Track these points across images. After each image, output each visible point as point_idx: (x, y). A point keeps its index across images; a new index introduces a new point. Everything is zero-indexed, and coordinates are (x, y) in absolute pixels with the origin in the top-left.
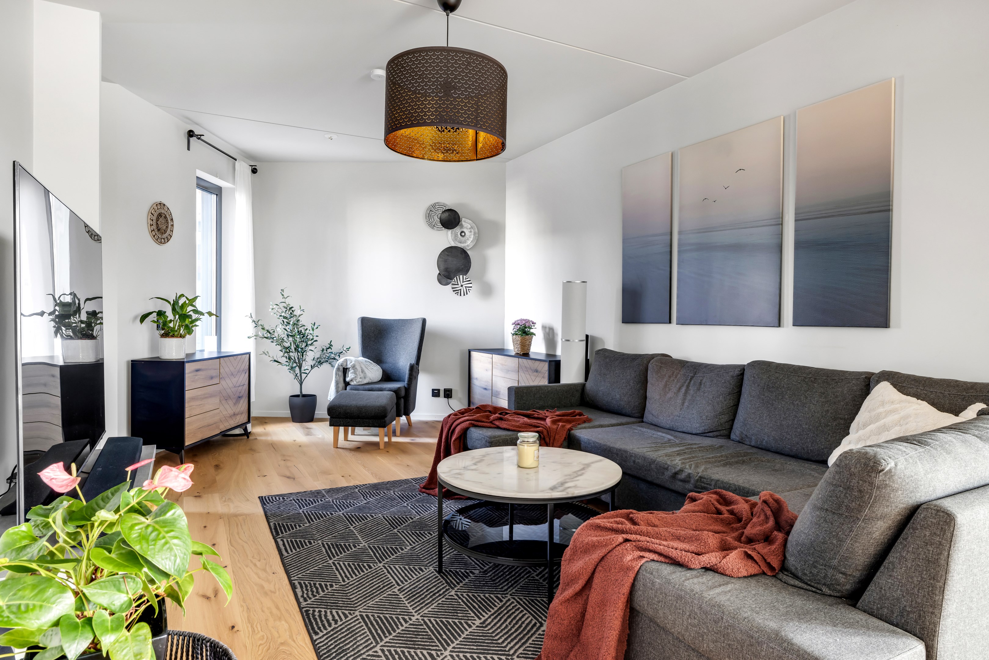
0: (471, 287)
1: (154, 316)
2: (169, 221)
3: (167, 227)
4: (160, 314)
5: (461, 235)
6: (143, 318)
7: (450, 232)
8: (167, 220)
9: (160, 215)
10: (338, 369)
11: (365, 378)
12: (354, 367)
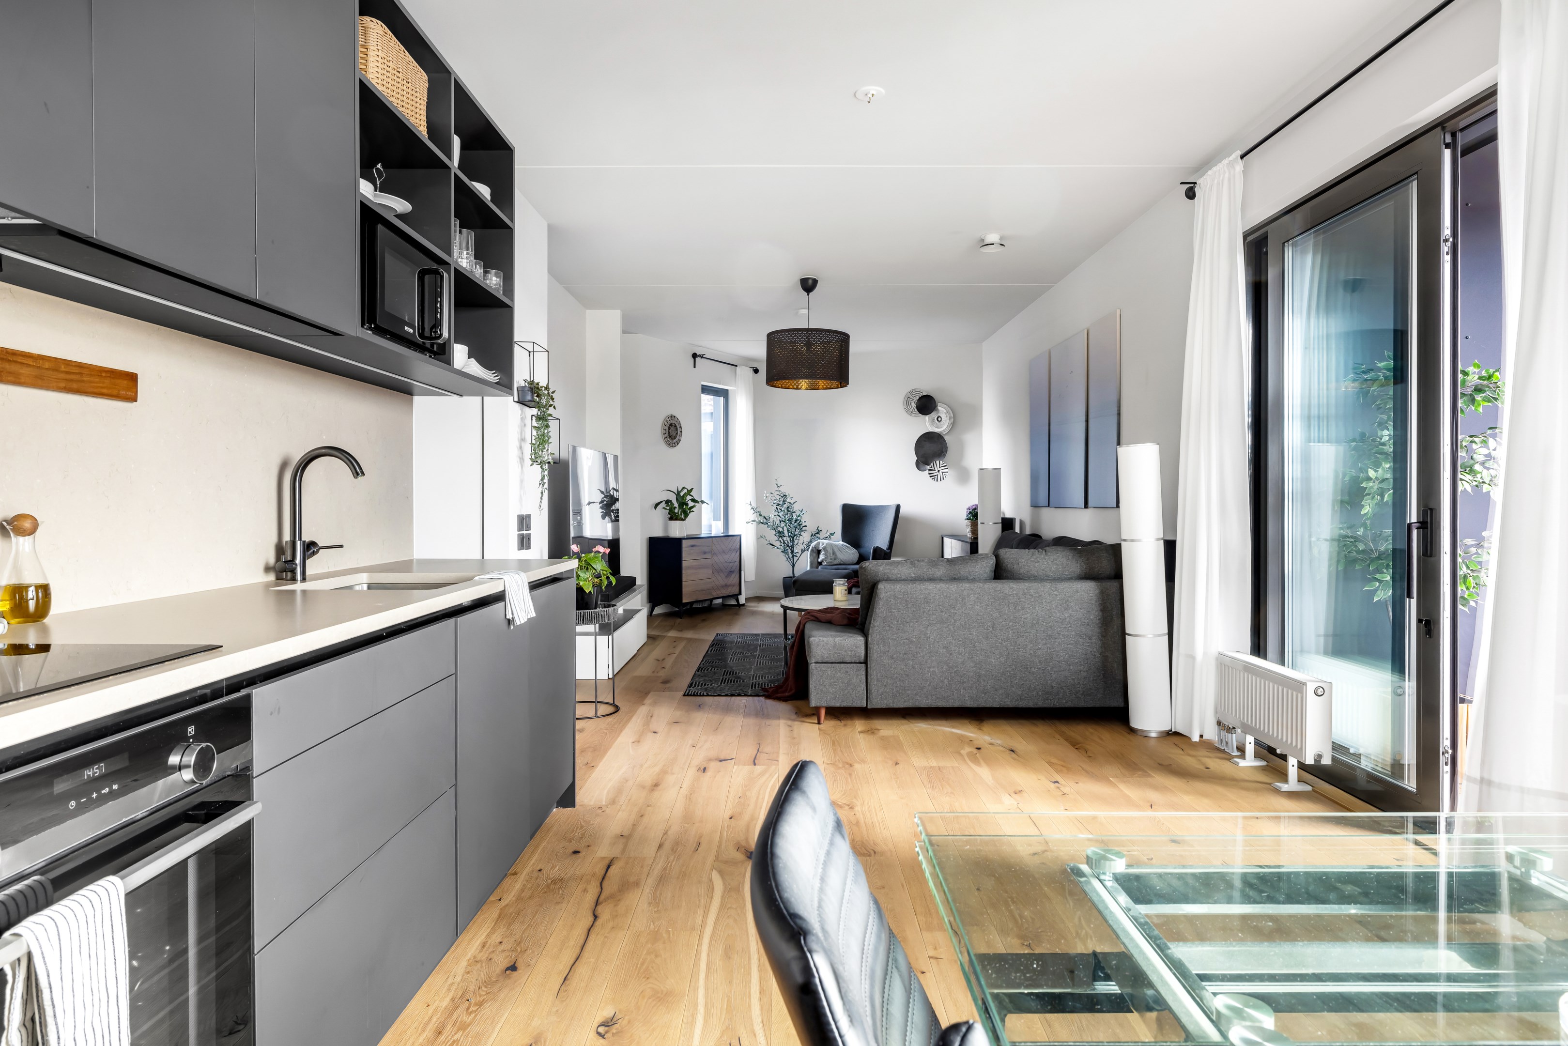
0: (947, 472)
1: (663, 505)
2: (679, 428)
3: (677, 433)
4: (668, 502)
5: (937, 419)
6: (657, 505)
7: (927, 417)
8: (677, 428)
9: (671, 425)
10: (812, 550)
11: (835, 559)
12: (824, 548)
